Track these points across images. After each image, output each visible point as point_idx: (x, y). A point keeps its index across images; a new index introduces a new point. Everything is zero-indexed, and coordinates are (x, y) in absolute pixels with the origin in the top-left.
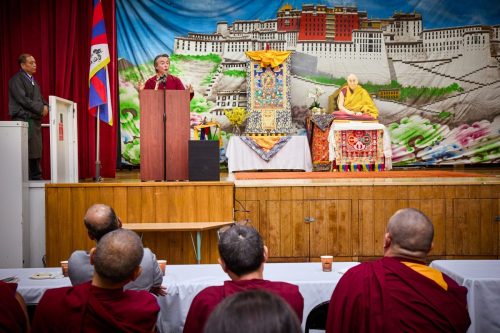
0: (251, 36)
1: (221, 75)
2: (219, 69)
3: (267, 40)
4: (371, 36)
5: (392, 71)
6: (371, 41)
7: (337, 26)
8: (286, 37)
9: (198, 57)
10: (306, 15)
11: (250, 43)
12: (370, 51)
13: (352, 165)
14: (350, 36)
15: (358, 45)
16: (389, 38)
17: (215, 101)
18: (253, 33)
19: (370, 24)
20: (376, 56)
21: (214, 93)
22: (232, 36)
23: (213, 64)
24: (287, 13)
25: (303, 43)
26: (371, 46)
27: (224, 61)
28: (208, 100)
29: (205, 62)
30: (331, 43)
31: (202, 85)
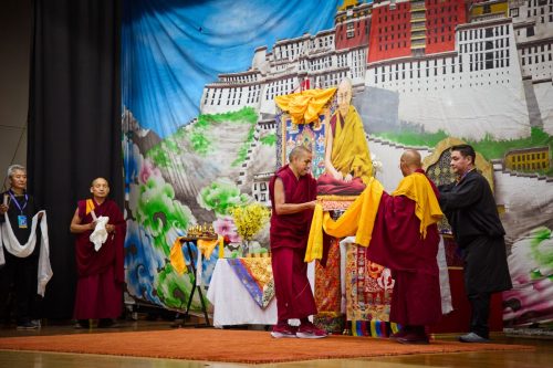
0: (296, 68)
1: (259, 144)
2: (256, 134)
3: (321, 71)
4: (489, 33)
5: (533, 106)
6: (489, 45)
7: (429, 23)
8: (350, 60)
9: (228, 115)
10: (380, 9)
11: (296, 79)
12: (489, 66)
13: (374, 320)
14: (451, 39)
15: (466, 57)
16: (524, 31)
17: (250, 194)
18: (301, 59)
19: (487, 9)
20: (501, 77)
21: (249, 180)
22: (273, 70)
23: (247, 125)
24: (350, 13)
25: (376, 66)
26: (489, 56)
27: (260, 119)
28: (242, 192)
29: (238, 123)
30: (419, 60)
31: (234, 164)
